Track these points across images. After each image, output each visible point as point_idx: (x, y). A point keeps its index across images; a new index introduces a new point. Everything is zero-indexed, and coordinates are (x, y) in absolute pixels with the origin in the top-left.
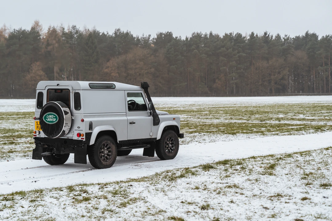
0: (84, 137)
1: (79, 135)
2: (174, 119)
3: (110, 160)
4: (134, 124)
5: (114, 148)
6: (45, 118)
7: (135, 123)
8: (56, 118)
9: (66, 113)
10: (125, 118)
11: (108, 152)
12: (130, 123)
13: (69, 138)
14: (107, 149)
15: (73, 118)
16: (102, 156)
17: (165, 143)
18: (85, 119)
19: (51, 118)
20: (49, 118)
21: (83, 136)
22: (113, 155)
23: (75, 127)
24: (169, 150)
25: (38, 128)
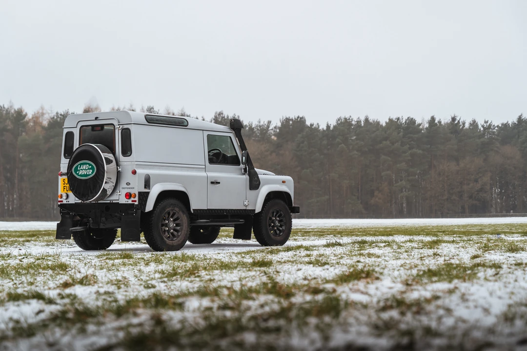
0: (137, 199)
1: (128, 196)
2: (284, 182)
3: (179, 239)
4: (218, 185)
5: (184, 219)
6: (76, 170)
7: (219, 183)
8: (92, 168)
9: (109, 161)
10: (203, 174)
11: (175, 225)
12: (212, 183)
13: (114, 202)
14: (174, 220)
15: (120, 169)
16: (165, 231)
17: (268, 218)
18: (138, 171)
19: (85, 170)
20: (82, 170)
21: (135, 197)
22: (183, 231)
23: (123, 184)
24: (275, 231)
25: (65, 189)
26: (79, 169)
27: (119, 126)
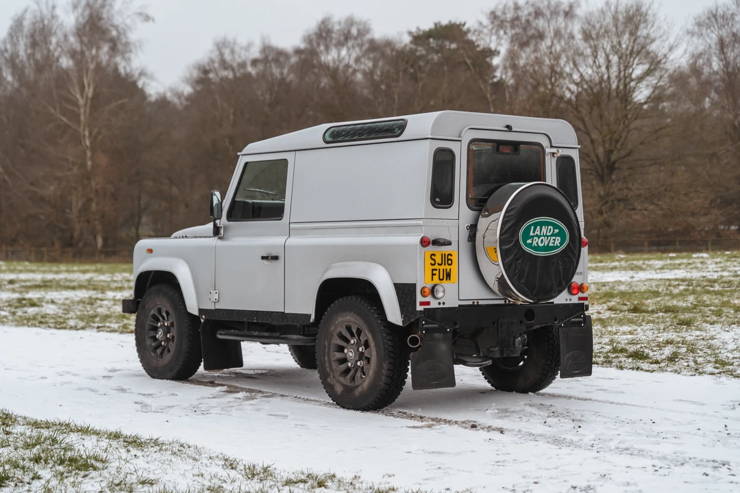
1: (577, 288)
8: (561, 234)
20: (537, 236)
25: (435, 274)
26: (531, 234)
27: (554, 150)
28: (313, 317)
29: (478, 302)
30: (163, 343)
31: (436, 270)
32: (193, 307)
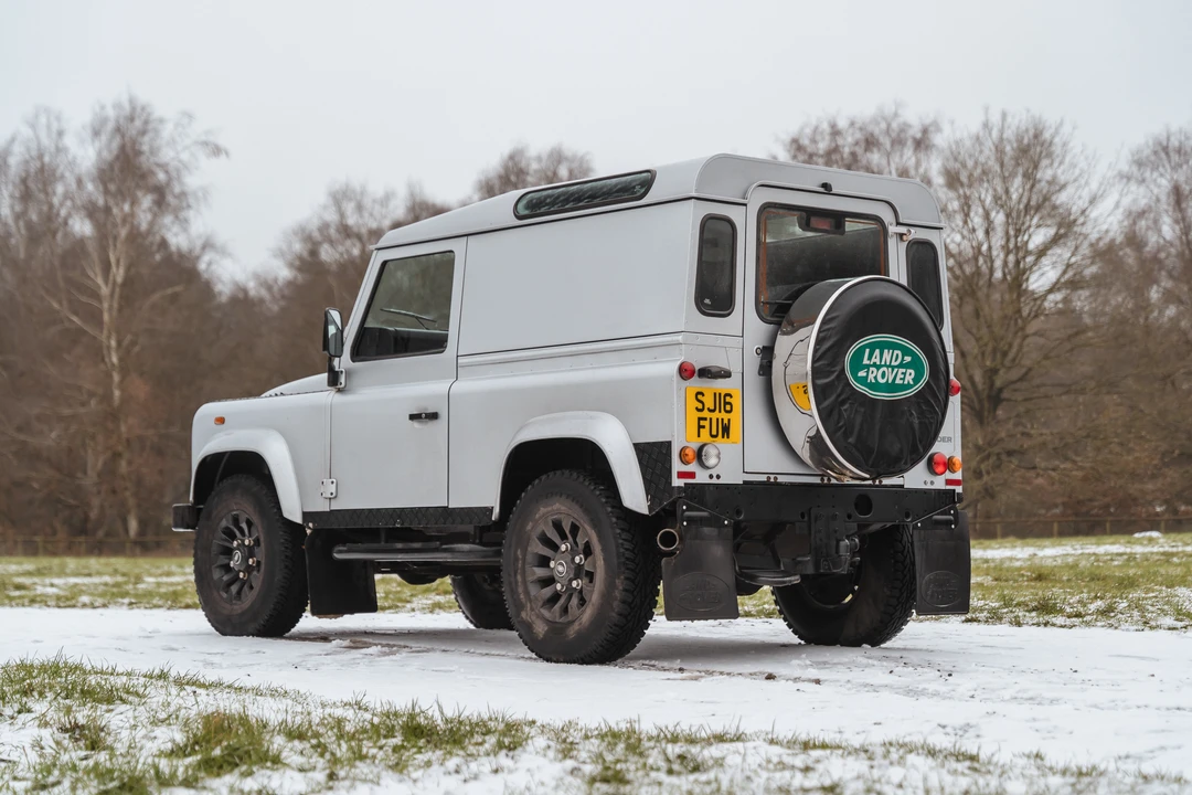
0: (960, 475)
6: (857, 364)
8: (915, 364)
13: (885, 482)
20: (875, 365)
21: (956, 470)
25: (704, 427)
26: (866, 362)
27: (903, 230)
28: (496, 511)
29: (775, 478)
30: (241, 575)
31: (706, 419)
32: (292, 510)
